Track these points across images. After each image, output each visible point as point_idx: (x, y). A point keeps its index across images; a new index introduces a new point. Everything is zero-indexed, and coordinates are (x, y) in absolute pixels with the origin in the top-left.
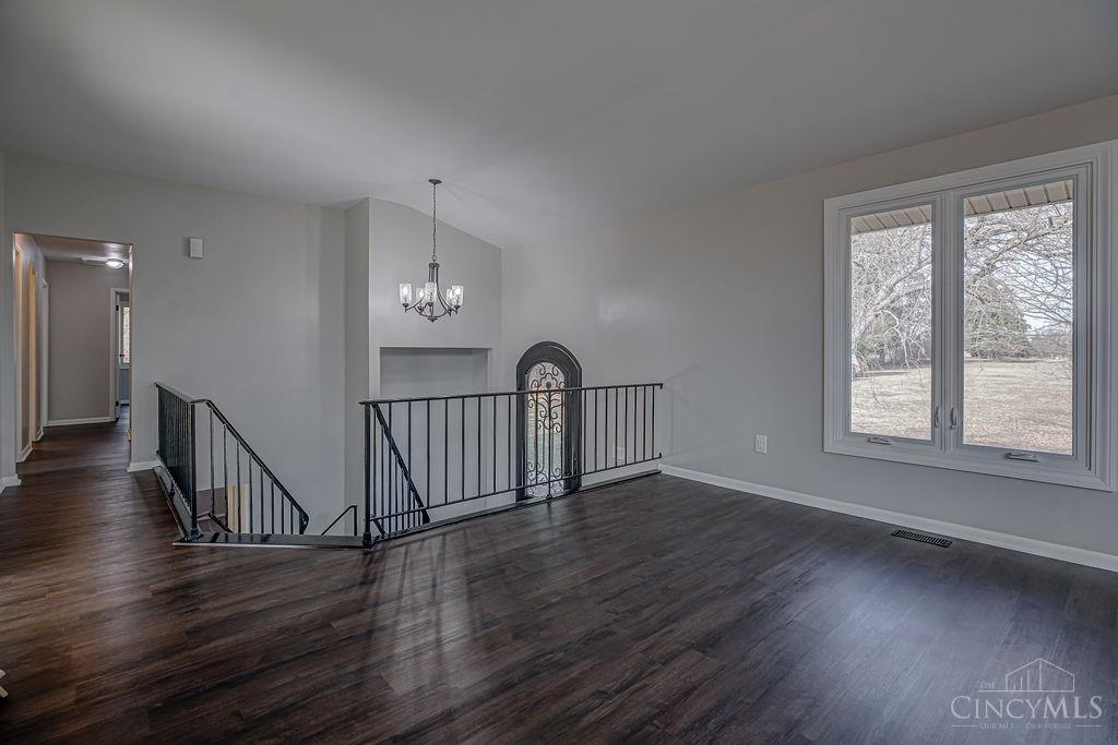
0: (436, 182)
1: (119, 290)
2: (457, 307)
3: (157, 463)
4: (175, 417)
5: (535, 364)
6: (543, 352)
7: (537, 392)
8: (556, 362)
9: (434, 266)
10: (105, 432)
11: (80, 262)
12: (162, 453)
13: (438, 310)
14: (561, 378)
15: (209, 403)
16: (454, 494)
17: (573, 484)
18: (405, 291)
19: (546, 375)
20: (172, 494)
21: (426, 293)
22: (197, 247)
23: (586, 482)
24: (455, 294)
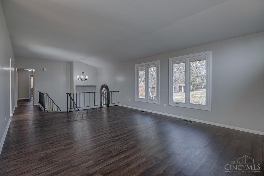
0: (83, 59)
1: (31, 75)
2: (87, 79)
3: (39, 104)
4: (41, 96)
5: (103, 88)
6: (104, 86)
7: (103, 92)
8: (105, 88)
9: (83, 73)
10: (28, 100)
11: (24, 70)
12: (39, 102)
13: (84, 79)
14: (106, 90)
15: (46, 94)
16: (83, 106)
17: (108, 105)
18: (78, 76)
19: (104, 90)
20: (41, 107)
21: (82, 77)
22: (45, 69)
23: (110, 105)
24: (87, 77)
